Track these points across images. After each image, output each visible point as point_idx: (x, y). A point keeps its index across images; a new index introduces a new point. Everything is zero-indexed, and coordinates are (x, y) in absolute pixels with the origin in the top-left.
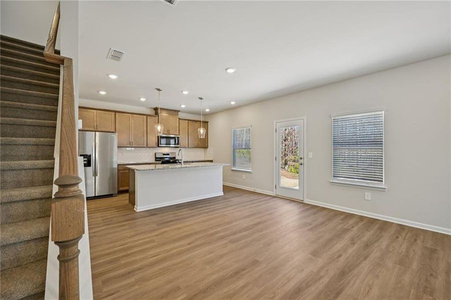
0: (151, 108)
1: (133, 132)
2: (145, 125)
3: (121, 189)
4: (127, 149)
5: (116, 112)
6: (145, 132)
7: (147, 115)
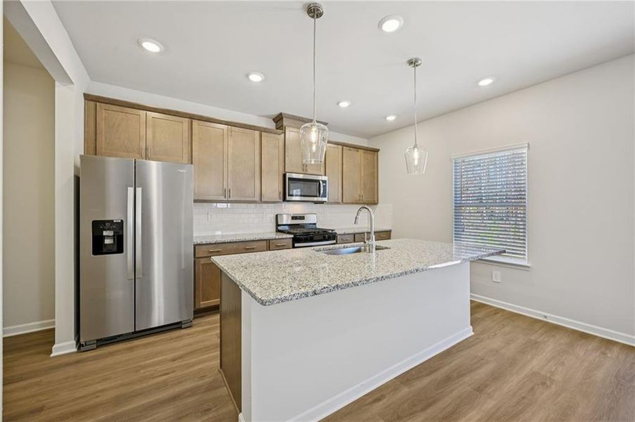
0: (268, 117)
1: (230, 167)
2: (257, 152)
3: (203, 304)
4: (219, 205)
5: (192, 117)
6: (257, 168)
7: (262, 130)
